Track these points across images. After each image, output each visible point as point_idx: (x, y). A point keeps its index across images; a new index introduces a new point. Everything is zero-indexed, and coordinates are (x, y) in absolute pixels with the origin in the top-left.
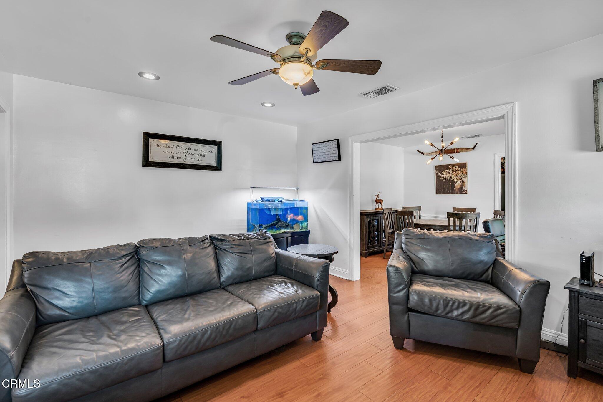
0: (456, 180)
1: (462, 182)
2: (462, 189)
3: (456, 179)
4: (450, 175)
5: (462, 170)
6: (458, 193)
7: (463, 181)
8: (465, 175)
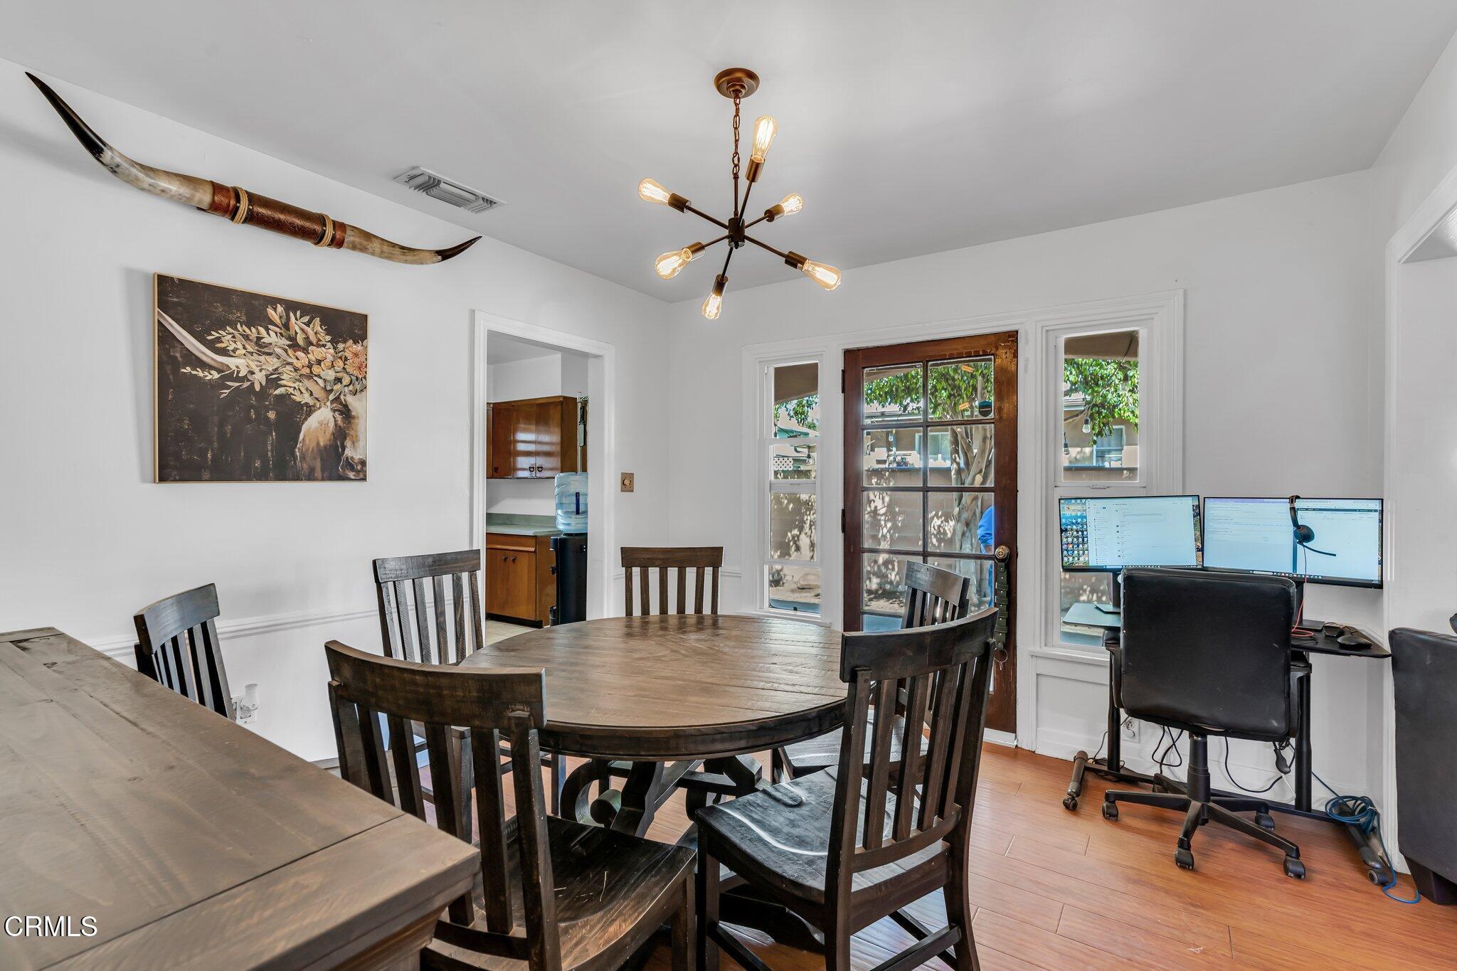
0: (306, 398)
1: (339, 418)
2: (339, 455)
3: (307, 395)
4: (272, 363)
5: (341, 346)
6: (318, 473)
7: (345, 412)
8: (359, 384)
